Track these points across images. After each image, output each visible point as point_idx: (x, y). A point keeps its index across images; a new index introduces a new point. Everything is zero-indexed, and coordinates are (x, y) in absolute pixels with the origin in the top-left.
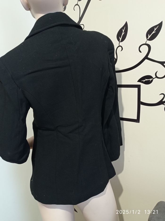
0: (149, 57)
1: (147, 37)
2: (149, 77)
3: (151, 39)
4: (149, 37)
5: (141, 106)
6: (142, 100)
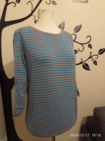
0: (75, 40)
1: (75, 31)
2: (76, 51)
3: (76, 32)
4: (76, 31)
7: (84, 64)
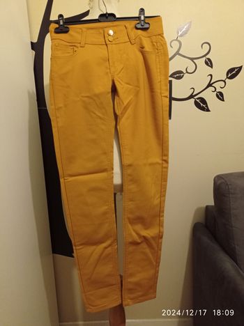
0: (180, 52)
2: (180, 72)
3: (181, 36)
4: (180, 33)
5: (173, 102)
6: (173, 96)
7: (198, 99)
